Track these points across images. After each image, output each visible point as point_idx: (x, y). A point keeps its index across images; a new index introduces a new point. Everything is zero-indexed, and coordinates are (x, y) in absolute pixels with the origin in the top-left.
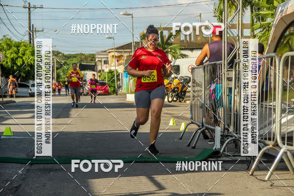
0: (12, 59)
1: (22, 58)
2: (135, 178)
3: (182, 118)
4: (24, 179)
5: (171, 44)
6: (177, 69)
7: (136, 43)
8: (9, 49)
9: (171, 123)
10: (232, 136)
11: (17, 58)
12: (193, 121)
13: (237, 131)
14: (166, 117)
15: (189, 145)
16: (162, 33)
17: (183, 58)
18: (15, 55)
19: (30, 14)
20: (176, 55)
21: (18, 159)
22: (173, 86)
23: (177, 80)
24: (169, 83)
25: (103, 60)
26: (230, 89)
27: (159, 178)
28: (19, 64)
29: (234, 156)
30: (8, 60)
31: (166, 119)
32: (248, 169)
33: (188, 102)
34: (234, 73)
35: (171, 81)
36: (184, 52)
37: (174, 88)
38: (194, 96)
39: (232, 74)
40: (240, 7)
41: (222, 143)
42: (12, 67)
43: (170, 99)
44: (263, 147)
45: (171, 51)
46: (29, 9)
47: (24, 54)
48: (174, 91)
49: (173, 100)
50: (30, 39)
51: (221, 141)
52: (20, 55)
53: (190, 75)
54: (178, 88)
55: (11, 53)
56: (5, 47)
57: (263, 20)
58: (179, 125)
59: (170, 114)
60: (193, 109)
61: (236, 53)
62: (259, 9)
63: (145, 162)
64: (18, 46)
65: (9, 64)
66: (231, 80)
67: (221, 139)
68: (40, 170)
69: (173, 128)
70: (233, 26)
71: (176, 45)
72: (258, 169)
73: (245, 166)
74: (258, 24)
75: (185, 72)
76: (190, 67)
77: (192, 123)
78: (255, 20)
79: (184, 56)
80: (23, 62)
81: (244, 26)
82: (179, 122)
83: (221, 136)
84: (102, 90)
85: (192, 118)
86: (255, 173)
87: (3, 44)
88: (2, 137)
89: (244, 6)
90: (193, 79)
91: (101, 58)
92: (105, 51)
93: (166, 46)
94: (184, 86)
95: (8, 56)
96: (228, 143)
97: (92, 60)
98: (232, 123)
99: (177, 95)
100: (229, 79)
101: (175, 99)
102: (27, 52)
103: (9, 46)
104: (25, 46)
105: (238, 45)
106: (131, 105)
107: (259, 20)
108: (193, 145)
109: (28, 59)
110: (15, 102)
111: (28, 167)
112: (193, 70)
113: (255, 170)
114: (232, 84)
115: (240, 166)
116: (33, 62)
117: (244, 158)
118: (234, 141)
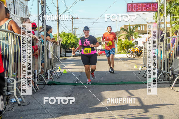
0: (66, 41)
1: (70, 40)
2: (120, 91)
3: (140, 65)
4: (72, 92)
5: (134, 32)
6: (137, 43)
7: (118, 32)
8: (64, 37)
9: (135, 67)
10: (162, 72)
11: (68, 40)
13: (165, 70)
14: (132, 64)
15: (143, 76)
16: (130, 27)
18: (67, 39)
19: (73, 21)
20: (136, 37)
21: (70, 83)
22: (135, 51)
23: (137, 48)
26: (161, 51)
27: (131, 91)
28: (69, 43)
29: (164, 81)
30: (64, 41)
32: (170, 86)
33: (142, 57)
34: (163, 44)
35: (134, 48)
36: (140, 35)
38: (145, 55)
39: (162, 45)
40: (165, 14)
41: (158, 75)
42: (66, 44)
43: (134, 56)
44: (177, 77)
45: (134, 35)
46: (73, 19)
47: (70, 39)
48: (136, 53)
49: (135, 57)
50: (73, 32)
51: (158, 74)
52: (69, 39)
53: (143, 45)
54: (137, 51)
55: (65, 38)
56: (63, 36)
57: (175, 20)
58: (138, 67)
59: (134, 63)
60: (145, 60)
61: (164, 35)
62: (173, 15)
63: (124, 84)
64: (68, 35)
65: (65, 43)
66: (162, 47)
67: (158, 73)
68: (79, 88)
69: (136, 69)
70: (162, 23)
71: (136, 32)
72: (175, 86)
73: (169, 85)
74: (173, 22)
77: (145, 67)
78: (172, 20)
79: (140, 37)
80: (70, 42)
81: (167, 23)
84: (104, 53)
85: (144, 65)
86: (174, 88)
87: (62, 35)
88: (63, 74)
89: (167, 14)
90: (145, 47)
93: (132, 33)
94: (140, 50)
95: (64, 39)
96: (161, 75)
98: (163, 66)
99: (137, 54)
100: (161, 47)
101: (136, 56)
102: (72, 38)
103: (65, 35)
104: (71, 35)
105: (165, 32)
106: (117, 59)
107: (174, 20)
108: (145, 76)
109: (73, 41)
110: (67, 59)
111: (74, 87)
112: (144, 43)
113: (174, 87)
114: (162, 49)
115: (166, 85)
116: (74, 42)
117: (168, 82)
118: (164, 74)
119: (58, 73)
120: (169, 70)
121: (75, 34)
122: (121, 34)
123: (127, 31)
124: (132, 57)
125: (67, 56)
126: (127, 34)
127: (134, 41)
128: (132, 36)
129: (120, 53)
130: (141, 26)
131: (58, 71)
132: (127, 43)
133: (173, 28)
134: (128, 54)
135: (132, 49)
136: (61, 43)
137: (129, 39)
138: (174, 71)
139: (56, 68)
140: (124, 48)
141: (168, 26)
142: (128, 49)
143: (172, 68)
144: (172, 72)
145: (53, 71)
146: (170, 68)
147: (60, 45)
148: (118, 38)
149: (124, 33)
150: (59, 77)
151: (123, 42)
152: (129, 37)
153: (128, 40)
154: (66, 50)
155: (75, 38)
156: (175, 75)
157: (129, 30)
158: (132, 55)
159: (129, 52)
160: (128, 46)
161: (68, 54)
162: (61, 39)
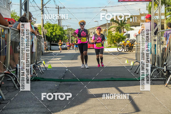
0: (51, 33)
1: (55, 32)
2: (110, 88)
3: (132, 59)
4: (58, 89)
5: (126, 24)
6: (129, 36)
7: (108, 23)
8: (49, 28)
9: (126, 62)
10: (156, 68)
11: (53, 32)
12: (137, 61)
13: (159, 65)
14: (124, 59)
15: (135, 72)
17: (131, 30)
18: (52, 30)
19: (59, 11)
20: (128, 29)
21: (55, 79)
22: (127, 44)
23: (129, 41)
24: (125, 43)
25: (93, 32)
26: (155, 45)
27: (121, 88)
28: (54, 35)
29: (157, 77)
30: (49, 33)
31: (124, 60)
32: (165, 83)
33: (134, 52)
34: (157, 37)
35: (126, 41)
36: (132, 27)
37: (127, 45)
38: (137, 49)
40: (160, 5)
41: (151, 71)
42: (51, 36)
43: (125, 50)
45: (125, 27)
46: (58, 9)
47: (56, 30)
49: (127, 51)
50: (59, 23)
51: (151, 70)
52: (54, 30)
53: (135, 39)
54: (129, 45)
55: (50, 30)
56: (47, 27)
58: (130, 62)
59: (126, 57)
60: (137, 55)
61: (158, 28)
62: (169, 6)
63: (114, 81)
64: (53, 26)
65: (49, 35)
66: (156, 41)
68: (65, 84)
69: (127, 64)
71: (128, 24)
72: (170, 83)
73: (163, 82)
74: (169, 13)
75: (132, 37)
76: (135, 35)
77: (137, 62)
78: (167, 11)
79: (132, 29)
80: (56, 34)
81: (162, 14)
82: (130, 61)
83: (151, 68)
85: (136, 59)
86: (168, 86)
87: (46, 26)
88: (47, 69)
89: (162, 4)
90: (137, 41)
91: (92, 31)
92: (94, 28)
93: (123, 25)
94: (132, 44)
96: (154, 71)
99: (129, 48)
101: (128, 50)
102: (58, 29)
103: (49, 27)
104: (56, 26)
105: (159, 24)
106: (107, 54)
107: (169, 11)
108: (137, 73)
109: (58, 32)
110: (52, 53)
111: (59, 83)
112: (137, 36)
113: (168, 84)
114: (156, 43)
115: (160, 82)
116: (60, 34)
117: (162, 79)
118: (157, 70)
119: (43, 68)
120: (163, 65)
121: (61, 25)
122: (112, 26)
123: (118, 23)
124: (123, 51)
125: (52, 49)
126: (118, 26)
127: (126, 34)
128: (123, 28)
129: (111, 46)
130: (134, 18)
131: (42, 66)
132: (118, 35)
133: (168, 20)
134: (119, 48)
135: (123, 42)
136: (46, 35)
137: (120, 32)
138: (169, 66)
139: (40, 62)
140: (115, 42)
141: (163, 17)
142: (119, 42)
143: (167, 64)
144: (167, 68)
145: (36, 66)
146: (165, 63)
147: (44, 37)
148: (109, 30)
149: (115, 25)
150: (43, 73)
151: (113, 35)
152: (120, 29)
153: (118, 33)
154: (51, 42)
155: (61, 29)
156: (170, 71)
157: (120, 22)
158: (124, 49)
159: (120, 46)
160: (119, 39)
161: (53, 47)
162: (46, 31)
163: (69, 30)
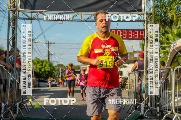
0: (40, 69)
1: (44, 68)
6: (121, 73)
8: (38, 64)
10: (149, 108)
11: (42, 68)
13: (152, 105)
15: (128, 112)
18: (41, 66)
19: (48, 46)
23: (121, 79)
28: (43, 71)
30: (38, 69)
33: (127, 90)
36: (125, 65)
38: (130, 87)
41: (144, 111)
42: (40, 72)
44: (166, 114)
46: (48, 44)
47: (45, 66)
50: (48, 58)
52: (43, 66)
53: (128, 76)
54: (122, 83)
56: (36, 62)
57: (164, 49)
60: (130, 93)
62: (162, 44)
64: (42, 62)
65: (38, 71)
74: (162, 51)
75: (125, 75)
76: (128, 72)
78: (160, 50)
79: (125, 67)
80: (45, 70)
83: (144, 108)
85: (129, 98)
87: (35, 61)
88: (34, 108)
90: (130, 79)
91: (83, 67)
94: (125, 82)
95: (38, 67)
96: (148, 111)
97: (79, 69)
98: (149, 101)
102: (47, 65)
103: (38, 62)
104: (46, 62)
107: (162, 49)
108: (130, 112)
109: (48, 68)
110: (40, 90)
112: (129, 74)
116: (49, 70)
118: (151, 110)
119: (29, 106)
120: (156, 106)
121: (51, 61)
125: (40, 86)
131: (29, 104)
133: (161, 58)
136: (34, 71)
138: (163, 107)
139: (27, 100)
143: (160, 104)
144: (160, 108)
145: (23, 105)
146: (158, 103)
147: (32, 73)
150: (30, 112)
155: (51, 65)
156: (164, 112)
161: (41, 84)
162: (34, 67)
163: (59, 66)
